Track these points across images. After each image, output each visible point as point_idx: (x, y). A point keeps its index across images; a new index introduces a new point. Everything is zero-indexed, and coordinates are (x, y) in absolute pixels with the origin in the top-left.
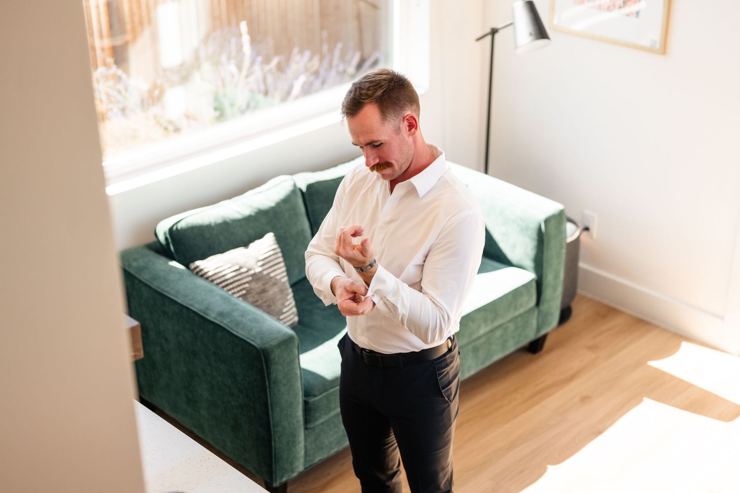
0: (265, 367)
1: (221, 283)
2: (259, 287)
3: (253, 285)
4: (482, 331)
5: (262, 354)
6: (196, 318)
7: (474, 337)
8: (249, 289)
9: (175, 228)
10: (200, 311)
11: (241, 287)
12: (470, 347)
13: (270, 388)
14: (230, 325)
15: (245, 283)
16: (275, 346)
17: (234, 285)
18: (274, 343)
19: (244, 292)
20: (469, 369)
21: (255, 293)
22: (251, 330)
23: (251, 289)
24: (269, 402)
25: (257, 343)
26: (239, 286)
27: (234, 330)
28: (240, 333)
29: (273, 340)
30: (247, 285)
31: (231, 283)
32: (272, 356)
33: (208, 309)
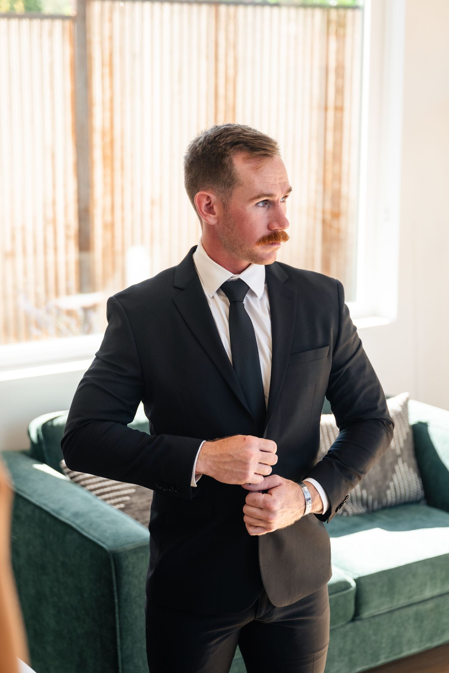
0: (114, 577)
1: (95, 490)
2: (142, 503)
3: (135, 499)
4: (428, 593)
5: (111, 558)
6: (48, 520)
7: (416, 598)
8: (128, 503)
9: (50, 424)
10: (54, 511)
11: (120, 499)
12: (411, 611)
13: (119, 607)
14: (83, 526)
15: (125, 495)
16: (130, 551)
17: (111, 495)
18: (129, 547)
19: (122, 506)
20: (410, 642)
21: (137, 509)
22: (105, 531)
23: (131, 504)
24: (118, 626)
25: (107, 544)
26: (117, 497)
27: (85, 532)
28: (92, 534)
29: (129, 543)
30: (127, 498)
31: (108, 493)
32: (125, 564)
33: (62, 508)
